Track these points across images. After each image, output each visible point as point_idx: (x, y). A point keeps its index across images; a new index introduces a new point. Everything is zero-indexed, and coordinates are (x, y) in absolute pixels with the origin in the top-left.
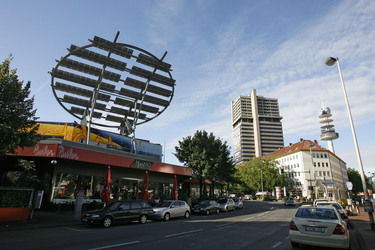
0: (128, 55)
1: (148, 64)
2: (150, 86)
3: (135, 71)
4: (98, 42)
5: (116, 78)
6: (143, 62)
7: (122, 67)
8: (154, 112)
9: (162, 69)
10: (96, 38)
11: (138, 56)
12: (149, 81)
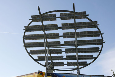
0: (54, 18)
1: (70, 18)
2: (78, 33)
3: (64, 26)
4: (34, 19)
5: (57, 36)
6: (66, 19)
7: (55, 27)
9: (81, 17)
10: (32, 17)
11: (60, 16)
12: (76, 30)
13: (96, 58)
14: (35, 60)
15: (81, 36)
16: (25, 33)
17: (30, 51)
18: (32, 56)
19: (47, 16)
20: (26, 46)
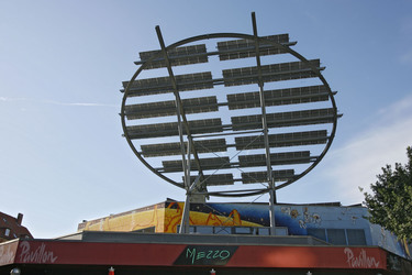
0: (200, 55)
1: (244, 55)
2: (267, 94)
3: (231, 78)
4: (148, 60)
5: (211, 104)
6: (234, 56)
7: (205, 81)
8: (321, 141)
9: (274, 51)
10: (142, 55)
11: (217, 50)
12: (261, 86)
13: (319, 159)
14: (156, 171)
15: (277, 103)
16: (124, 100)
17: (142, 147)
18: (149, 160)
19: (183, 51)
20: (131, 134)
